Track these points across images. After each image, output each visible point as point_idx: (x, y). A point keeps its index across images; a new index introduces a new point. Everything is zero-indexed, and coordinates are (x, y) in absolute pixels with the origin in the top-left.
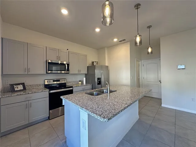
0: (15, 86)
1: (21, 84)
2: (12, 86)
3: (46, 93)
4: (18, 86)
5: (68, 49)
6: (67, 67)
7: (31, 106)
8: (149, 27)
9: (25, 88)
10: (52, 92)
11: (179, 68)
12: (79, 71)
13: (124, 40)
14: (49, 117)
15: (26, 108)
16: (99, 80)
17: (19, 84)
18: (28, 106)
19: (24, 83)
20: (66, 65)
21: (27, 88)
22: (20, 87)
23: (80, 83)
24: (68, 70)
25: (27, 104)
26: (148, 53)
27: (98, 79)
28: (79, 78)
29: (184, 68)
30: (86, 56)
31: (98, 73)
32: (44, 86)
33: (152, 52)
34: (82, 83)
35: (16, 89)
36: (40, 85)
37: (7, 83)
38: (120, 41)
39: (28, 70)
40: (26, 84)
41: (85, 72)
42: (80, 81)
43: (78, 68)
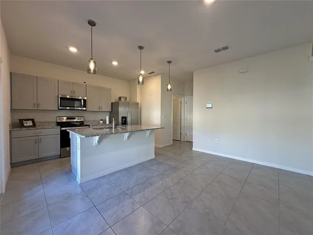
0: (24, 122)
1: (31, 120)
2: (21, 121)
3: (58, 130)
4: (27, 122)
5: (85, 82)
6: (82, 103)
7: (40, 142)
8: (169, 62)
9: (34, 125)
10: (63, 129)
11: (207, 107)
12: (99, 108)
13: (153, 73)
14: (60, 155)
15: (36, 143)
16: (124, 120)
17: (28, 120)
18: (38, 142)
19: (33, 119)
20: (82, 101)
21: (37, 124)
22: (30, 123)
23: (101, 122)
24: (85, 106)
25: (36, 139)
26: (168, 90)
27: (123, 118)
28: (100, 116)
29: (211, 106)
30: (110, 90)
31: (122, 111)
32: (56, 123)
33: (171, 90)
34: (105, 122)
35: (25, 125)
36: (52, 123)
37: (15, 119)
38: (150, 73)
39: (38, 105)
40: (35, 121)
41: (109, 109)
42: (101, 120)
43: (98, 105)
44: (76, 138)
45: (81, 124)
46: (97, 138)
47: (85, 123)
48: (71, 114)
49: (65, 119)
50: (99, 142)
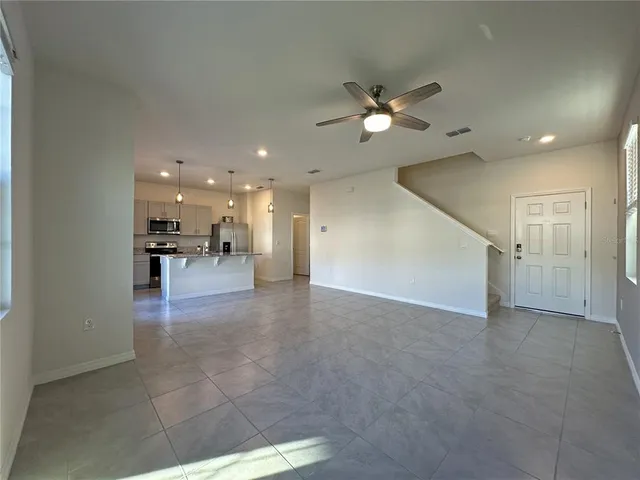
3: (147, 257)
6: (175, 226)
10: (153, 256)
12: (196, 231)
14: (150, 284)
16: (227, 246)
20: (175, 223)
23: (199, 249)
24: (178, 229)
27: (225, 244)
28: (198, 242)
31: (225, 235)
32: (145, 250)
41: (208, 232)
42: (199, 247)
43: (195, 227)
44: (166, 261)
45: (174, 251)
46: (185, 260)
47: (178, 250)
48: (161, 239)
49: (153, 246)
50: (187, 264)
